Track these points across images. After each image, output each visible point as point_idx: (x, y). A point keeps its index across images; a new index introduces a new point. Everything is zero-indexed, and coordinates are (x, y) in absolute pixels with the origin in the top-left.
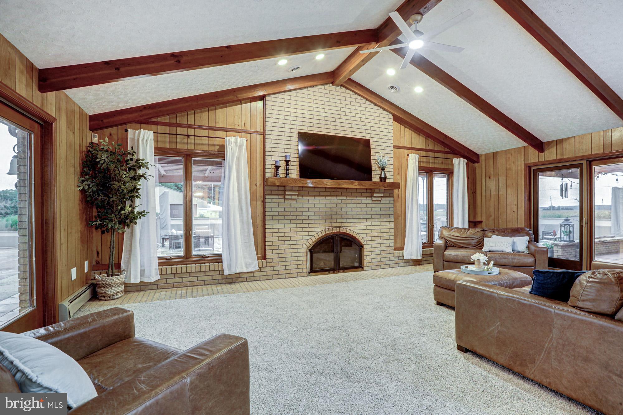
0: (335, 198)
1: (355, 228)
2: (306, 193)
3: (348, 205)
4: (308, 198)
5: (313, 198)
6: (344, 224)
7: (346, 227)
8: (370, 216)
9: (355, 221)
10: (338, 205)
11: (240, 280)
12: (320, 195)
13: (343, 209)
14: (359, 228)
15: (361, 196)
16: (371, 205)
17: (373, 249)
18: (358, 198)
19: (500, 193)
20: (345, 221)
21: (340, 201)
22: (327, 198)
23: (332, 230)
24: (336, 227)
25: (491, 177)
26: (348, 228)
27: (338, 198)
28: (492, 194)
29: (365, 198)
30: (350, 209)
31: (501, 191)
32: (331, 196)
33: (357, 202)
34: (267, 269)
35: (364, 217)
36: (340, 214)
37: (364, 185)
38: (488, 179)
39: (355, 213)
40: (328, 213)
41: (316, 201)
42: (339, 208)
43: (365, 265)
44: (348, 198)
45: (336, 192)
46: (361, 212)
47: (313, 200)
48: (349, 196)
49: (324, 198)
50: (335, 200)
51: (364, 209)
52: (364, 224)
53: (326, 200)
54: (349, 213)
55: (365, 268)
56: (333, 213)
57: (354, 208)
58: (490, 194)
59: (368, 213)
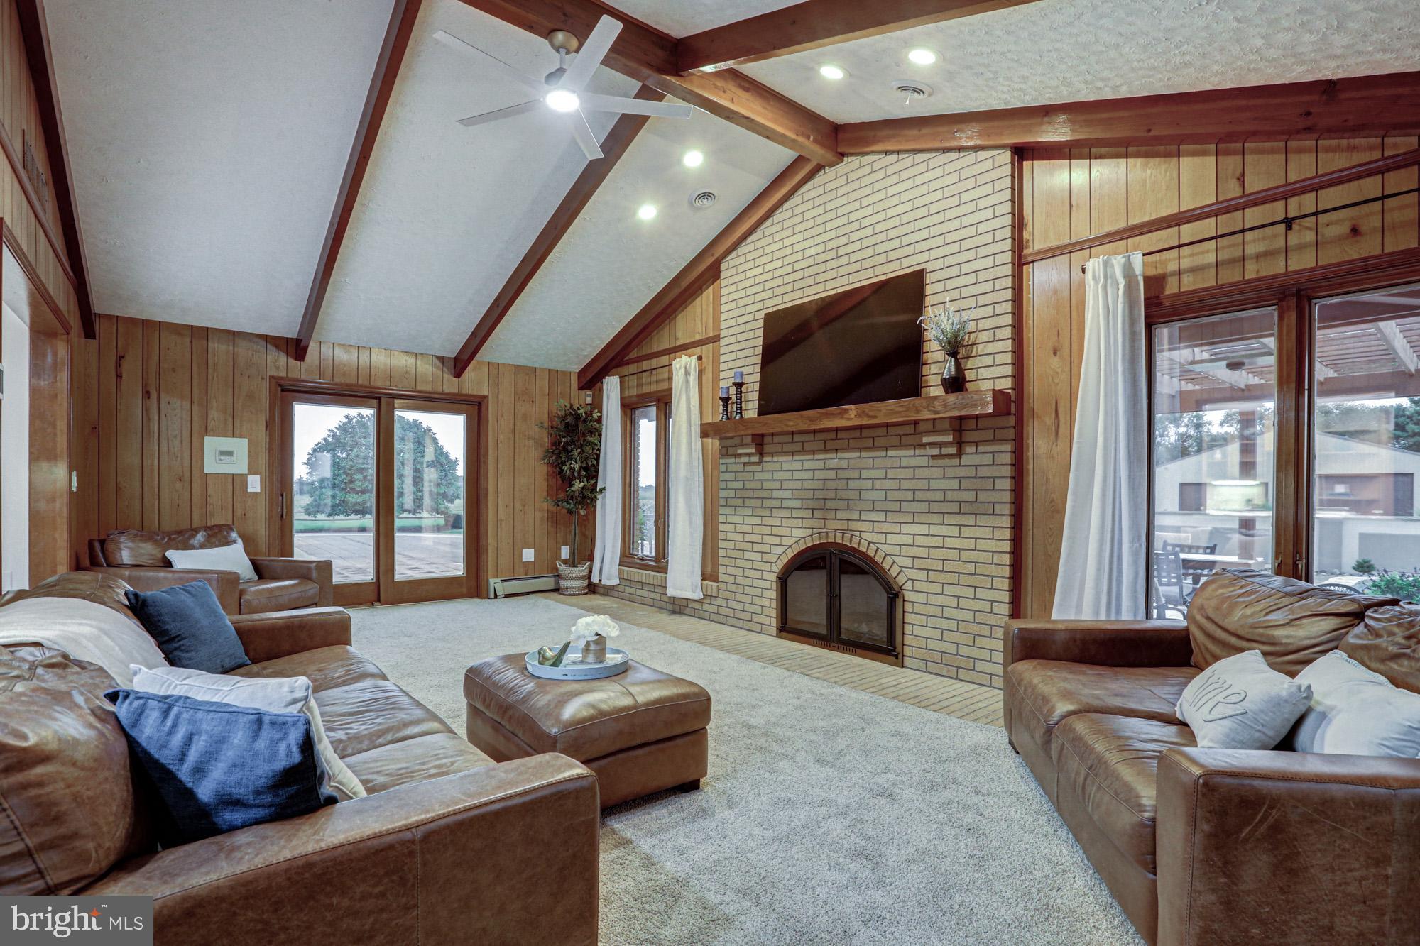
0: (833, 456)
1: (881, 538)
2: (778, 448)
3: (865, 474)
4: (781, 459)
5: (790, 458)
6: (853, 525)
7: (858, 534)
8: (924, 507)
9: (881, 517)
10: (842, 474)
11: (687, 611)
12: (803, 452)
13: (852, 485)
14: (891, 539)
15: (901, 446)
16: (926, 473)
17: (932, 610)
18: (891, 453)
20: (855, 516)
21: (844, 464)
22: (817, 457)
23: (827, 537)
24: (835, 530)
26: (863, 535)
27: (839, 455)
29: (911, 452)
30: (869, 484)
32: (825, 450)
33: (889, 463)
34: (719, 602)
35: (905, 507)
36: (844, 497)
37: (871, 414)
39: (882, 495)
40: (819, 494)
41: (797, 465)
42: (842, 481)
43: (907, 651)
44: (864, 454)
45: (836, 439)
46: (897, 493)
47: (789, 463)
48: (868, 449)
49: (810, 457)
50: (834, 460)
51: (905, 485)
52: (905, 529)
53: (814, 462)
54: (865, 495)
55: (907, 661)
56: (831, 494)
57: (879, 482)
59: (919, 495)
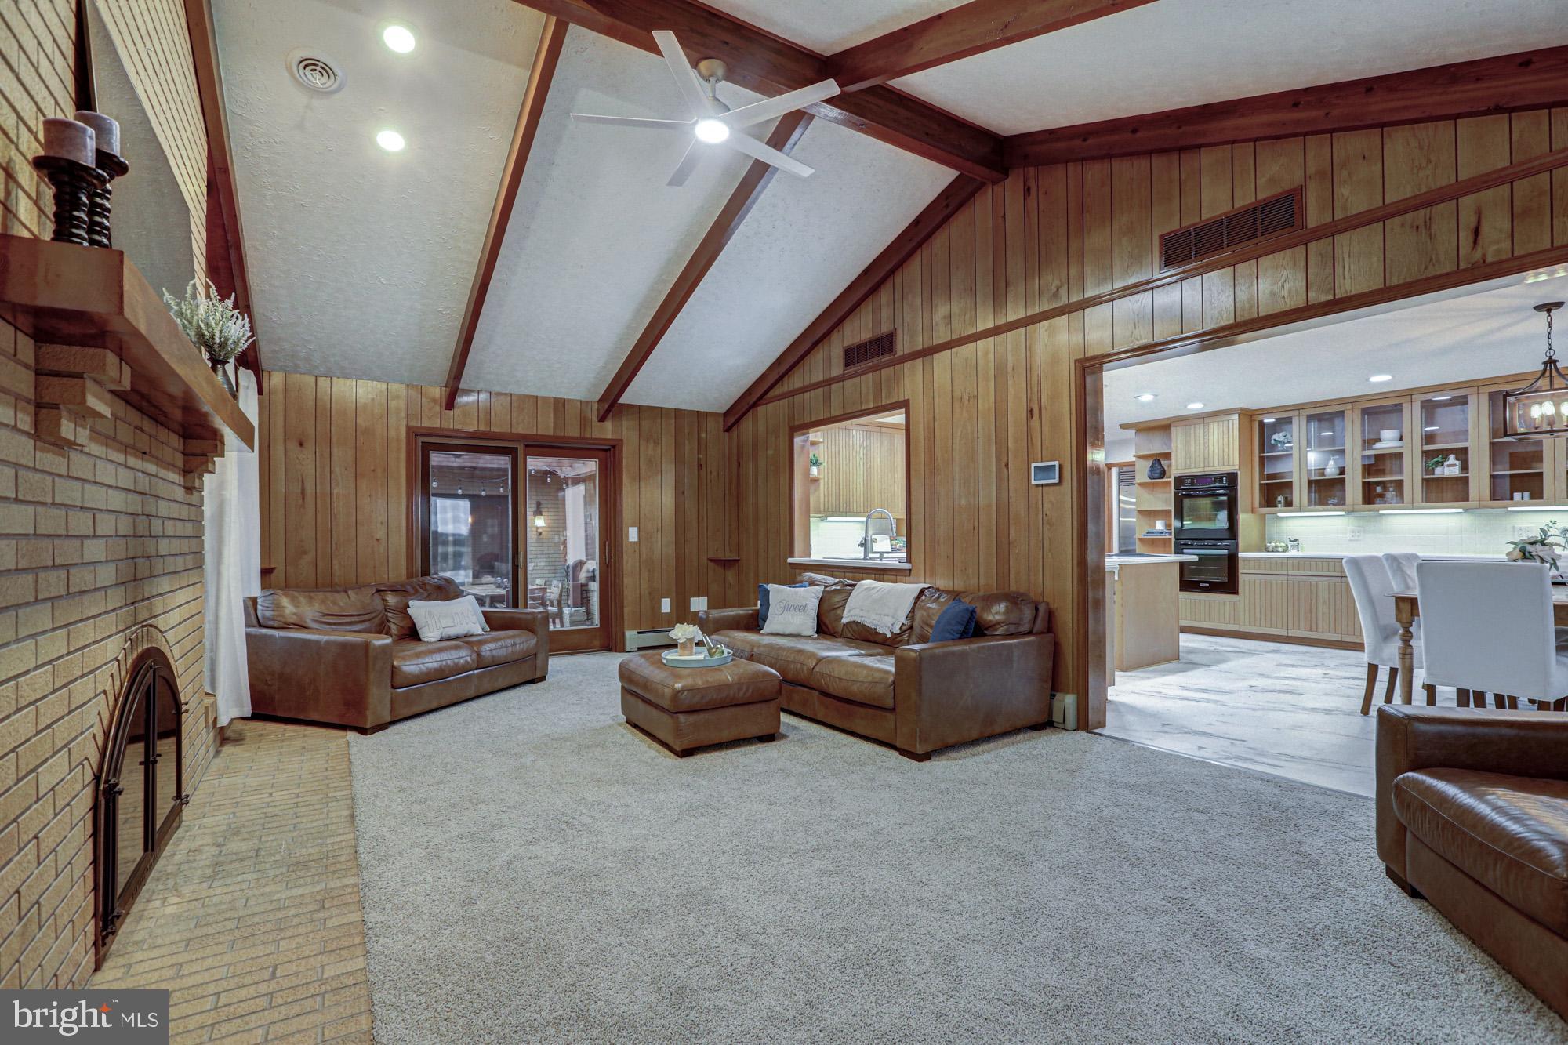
19: (335, 491)
25: (305, 444)
28: (309, 490)
31: (338, 485)
38: (292, 446)
58: (303, 489)
